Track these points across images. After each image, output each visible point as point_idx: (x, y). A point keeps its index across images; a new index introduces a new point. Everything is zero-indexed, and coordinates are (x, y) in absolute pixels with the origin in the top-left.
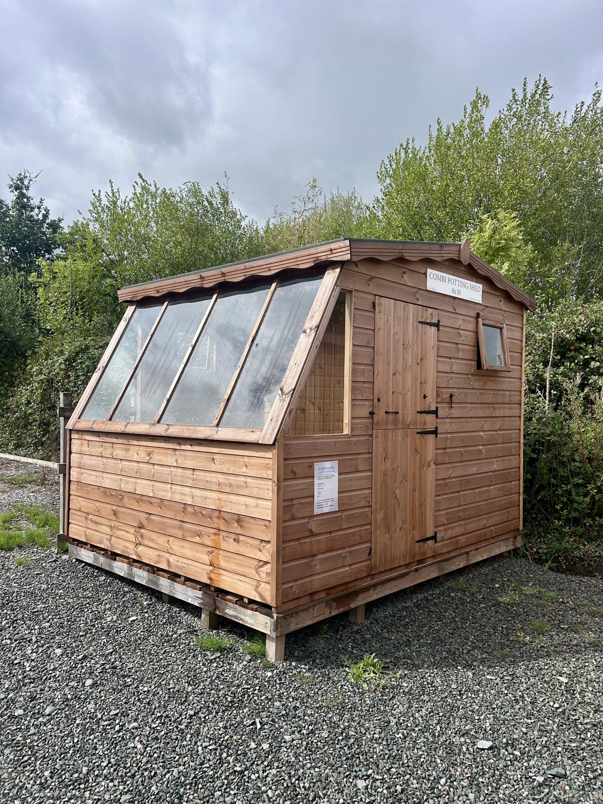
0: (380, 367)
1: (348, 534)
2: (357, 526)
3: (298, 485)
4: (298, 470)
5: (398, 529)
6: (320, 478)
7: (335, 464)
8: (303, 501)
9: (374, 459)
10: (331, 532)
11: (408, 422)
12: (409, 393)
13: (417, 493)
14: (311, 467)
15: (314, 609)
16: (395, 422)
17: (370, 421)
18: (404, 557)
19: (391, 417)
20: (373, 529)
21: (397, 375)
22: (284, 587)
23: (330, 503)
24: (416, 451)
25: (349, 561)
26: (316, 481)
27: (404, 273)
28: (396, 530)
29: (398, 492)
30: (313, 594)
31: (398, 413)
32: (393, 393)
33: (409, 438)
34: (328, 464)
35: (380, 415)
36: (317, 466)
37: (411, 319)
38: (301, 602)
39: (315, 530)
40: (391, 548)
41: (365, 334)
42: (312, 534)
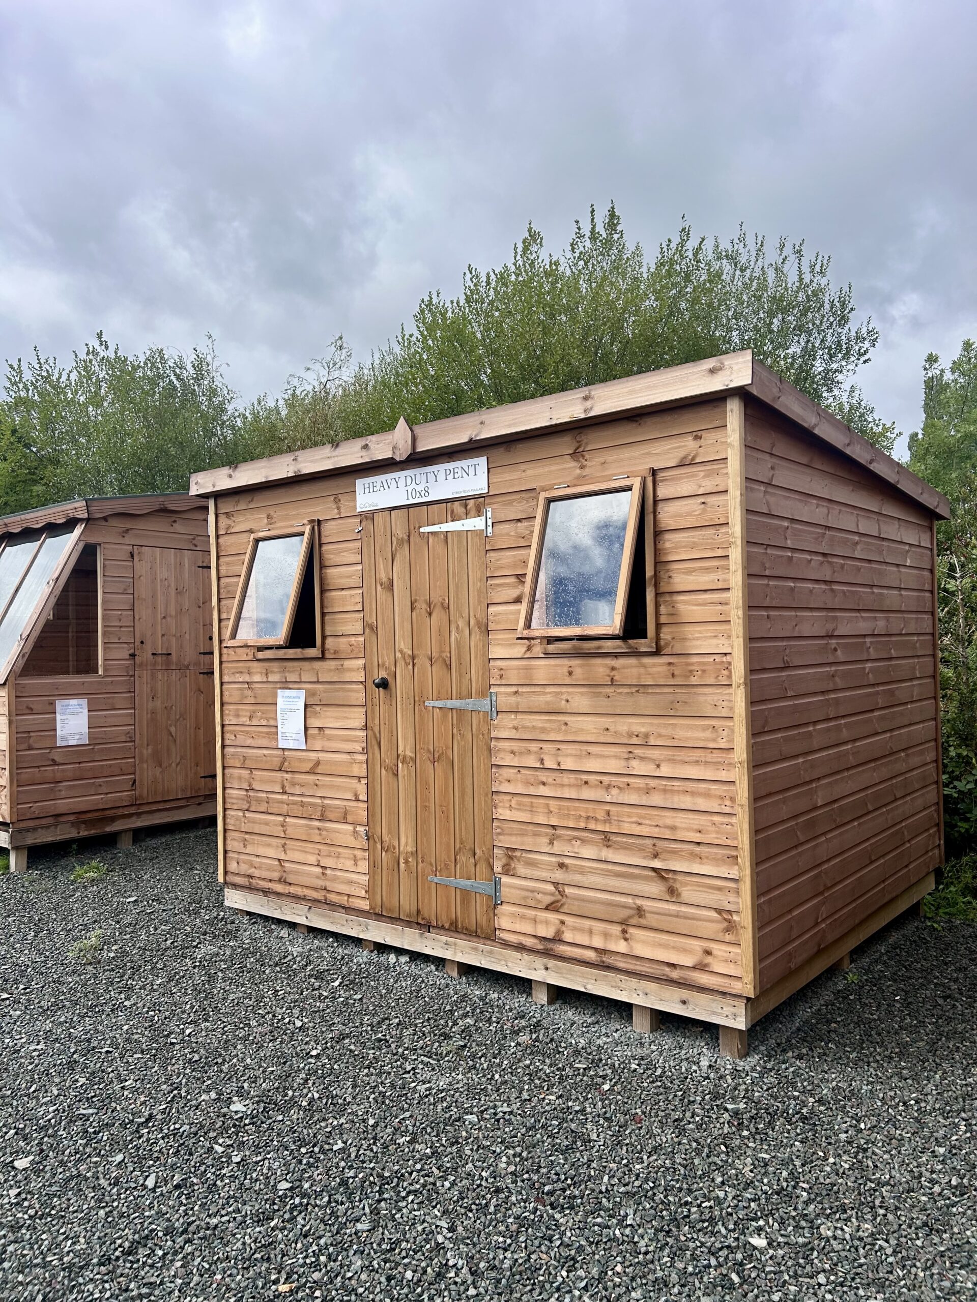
0: (143, 612)
1: (103, 766)
2: (115, 759)
3: (34, 719)
4: (35, 707)
5: (174, 765)
6: (63, 714)
7: (84, 702)
8: (42, 734)
9: (137, 698)
10: (79, 763)
11: (186, 663)
12: (187, 636)
13: (201, 731)
14: (52, 704)
15: (56, 828)
16: (168, 664)
17: (131, 662)
18: (183, 790)
19: (159, 659)
20: (137, 763)
21: (169, 619)
22: (19, 807)
23: (77, 737)
24: (199, 690)
25: (104, 789)
26: (58, 717)
27: (175, 521)
28: (170, 765)
29: (173, 729)
30: (57, 816)
31: (170, 654)
32: (163, 635)
33: (188, 679)
34: (73, 702)
35: (145, 656)
36: (59, 704)
37: (186, 565)
38: (43, 821)
39: (58, 759)
40: (163, 781)
41: (120, 582)
42: (55, 763)
